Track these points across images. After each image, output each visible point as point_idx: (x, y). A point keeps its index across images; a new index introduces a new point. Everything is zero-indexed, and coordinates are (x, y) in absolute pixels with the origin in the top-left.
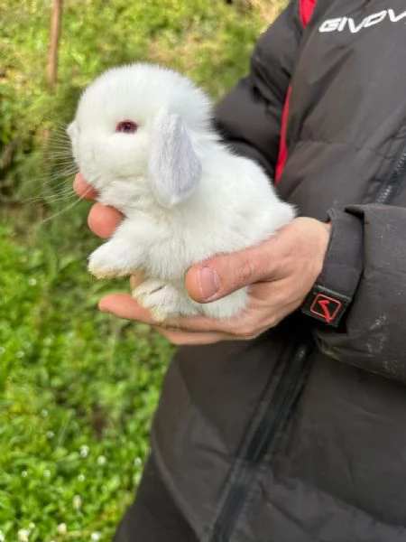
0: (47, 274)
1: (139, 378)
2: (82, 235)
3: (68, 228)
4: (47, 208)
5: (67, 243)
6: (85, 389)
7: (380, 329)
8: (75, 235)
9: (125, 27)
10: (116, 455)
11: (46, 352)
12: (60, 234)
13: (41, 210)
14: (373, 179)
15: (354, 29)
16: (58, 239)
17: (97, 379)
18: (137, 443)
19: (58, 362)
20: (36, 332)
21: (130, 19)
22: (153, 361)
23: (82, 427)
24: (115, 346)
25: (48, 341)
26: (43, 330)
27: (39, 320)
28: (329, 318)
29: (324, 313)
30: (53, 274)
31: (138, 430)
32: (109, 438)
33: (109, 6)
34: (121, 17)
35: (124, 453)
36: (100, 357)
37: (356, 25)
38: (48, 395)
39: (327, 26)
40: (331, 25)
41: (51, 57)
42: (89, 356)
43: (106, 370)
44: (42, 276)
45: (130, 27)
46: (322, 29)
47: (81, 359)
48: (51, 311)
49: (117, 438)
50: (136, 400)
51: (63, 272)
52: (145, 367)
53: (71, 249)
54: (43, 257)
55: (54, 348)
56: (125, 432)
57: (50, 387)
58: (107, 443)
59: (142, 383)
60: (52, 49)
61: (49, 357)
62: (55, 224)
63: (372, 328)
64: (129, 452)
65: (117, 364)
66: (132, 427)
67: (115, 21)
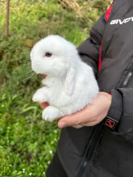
0: (8, 102)
1: (42, 139)
2: (19, 88)
3: (14, 86)
4: (7, 79)
5: (14, 91)
6: (23, 145)
7: (130, 132)
8: (17, 88)
9: (31, 17)
10: (35, 170)
11: (8, 131)
12: (11, 88)
13: (5, 80)
14: (126, 70)
15: (121, 23)
16: (11, 89)
17: (27, 141)
18: (43, 165)
19: (12, 135)
20: (4, 124)
21: (33, 15)
22: (47, 132)
23: (22, 160)
24: (33, 127)
25: (9, 128)
26: (7, 123)
27: (5, 120)
28: (111, 127)
29: (110, 125)
30: (10, 102)
31: (43, 160)
32: (32, 163)
33: (25, 11)
34: (29, 14)
35: (38, 169)
36: (28, 132)
37: (122, 21)
38: (9, 149)
39: (112, 22)
40: (114, 22)
41: (6, 28)
42: (24, 133)
43: (30, 137)
44: (6, 103)
45: (32, 17)
46: (111, 23)
47: (21, 134)
48: (9, 116)
49: (35, 163)
50: (42, 148)
51: (13, 101)
52: (44, 134)
53: (15, 93)
54: (6, 96)
55: (11, 130)
56: (38, 160)
57: (10, 145)
58: (32, 166)
59: (43, 141)
60: (6, 26)
61: (10, 133)
62: (10, 84)
63: (127, 132)
64: (40, 169)
65: (34, 134)
66: (41, 158)
67: (27, 15)
